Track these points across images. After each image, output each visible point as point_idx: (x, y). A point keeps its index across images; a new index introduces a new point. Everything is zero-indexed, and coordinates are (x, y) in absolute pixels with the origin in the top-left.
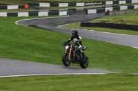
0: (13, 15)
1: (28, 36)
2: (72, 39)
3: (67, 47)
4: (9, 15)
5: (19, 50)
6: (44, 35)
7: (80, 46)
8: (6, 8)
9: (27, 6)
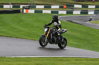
2: (53, 22)
3: (46, 30)
4: (52, 12)
6: (77, 28)
7: (59, 29)
8: (50, 7)
9: (65, 6)
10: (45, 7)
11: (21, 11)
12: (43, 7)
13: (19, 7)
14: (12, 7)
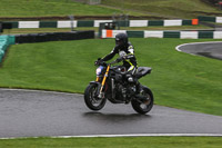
0: (172, 35)
1: (196, 70)
3: (99, 70)
4: (166, 35)
5: (180, 93)
7: (132, 68)
8: (162, 24)
9: (195, 21)
10: (150, 24)
11: (96, 33)
12: (144, 23)
13: (92, 24)
14: (75, 26)
